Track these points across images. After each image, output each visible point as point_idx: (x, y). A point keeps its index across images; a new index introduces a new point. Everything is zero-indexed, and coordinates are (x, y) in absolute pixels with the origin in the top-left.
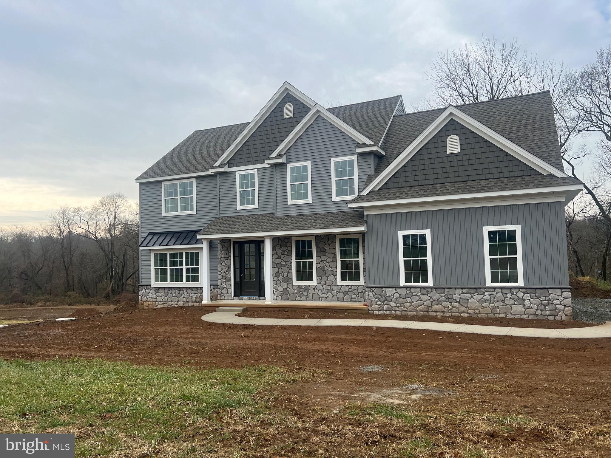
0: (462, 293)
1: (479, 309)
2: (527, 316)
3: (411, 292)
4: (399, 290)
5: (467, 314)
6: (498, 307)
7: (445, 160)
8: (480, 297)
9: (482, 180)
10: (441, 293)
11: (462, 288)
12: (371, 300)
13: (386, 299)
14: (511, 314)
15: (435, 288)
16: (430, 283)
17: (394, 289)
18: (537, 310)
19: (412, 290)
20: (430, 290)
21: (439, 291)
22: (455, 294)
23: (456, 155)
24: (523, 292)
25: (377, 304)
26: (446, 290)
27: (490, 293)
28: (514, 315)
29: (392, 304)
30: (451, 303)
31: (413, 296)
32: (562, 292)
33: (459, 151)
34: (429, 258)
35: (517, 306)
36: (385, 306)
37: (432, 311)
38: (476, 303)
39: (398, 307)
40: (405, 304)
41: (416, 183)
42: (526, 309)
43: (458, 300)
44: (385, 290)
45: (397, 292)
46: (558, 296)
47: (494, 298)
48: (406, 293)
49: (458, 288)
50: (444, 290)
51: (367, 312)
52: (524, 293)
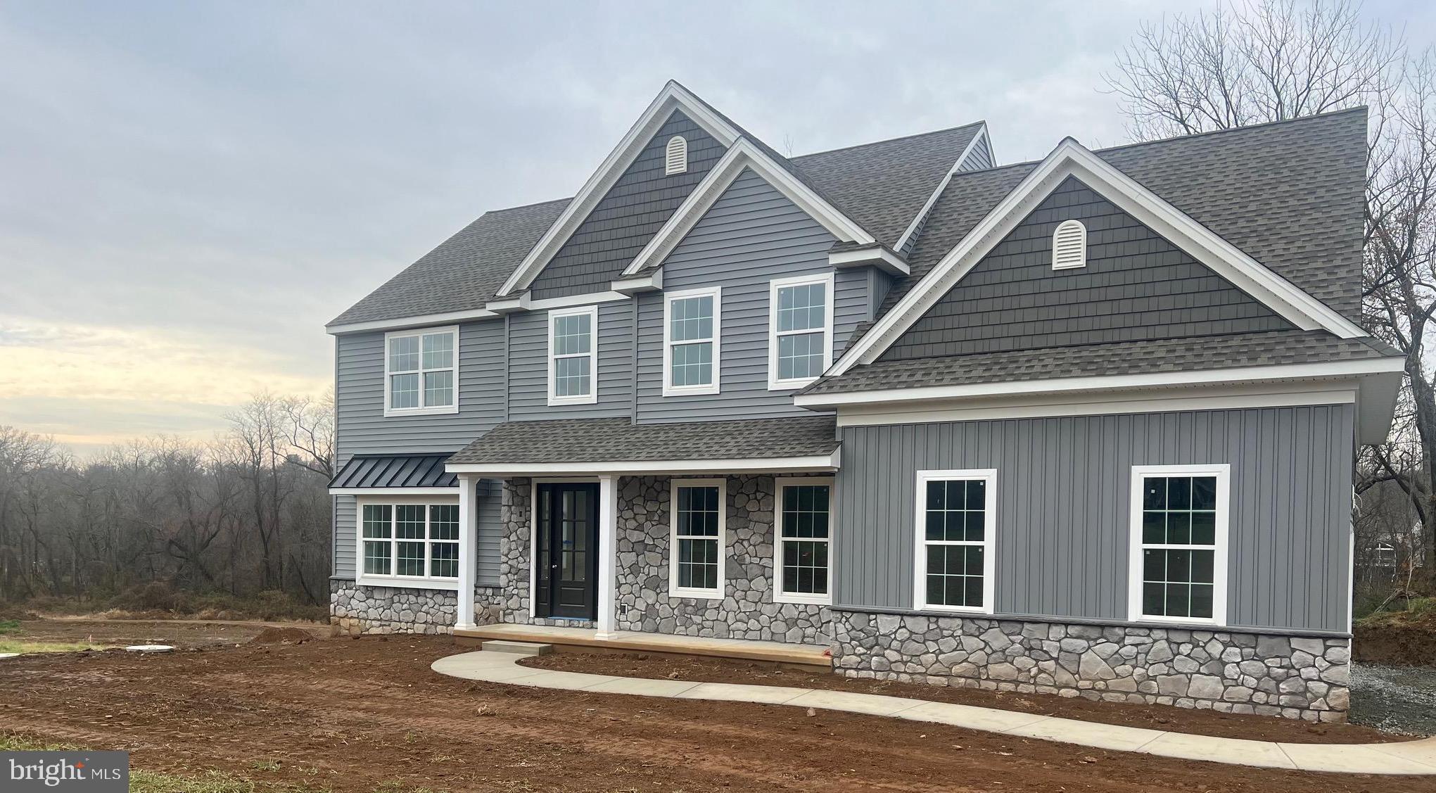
0: (1066, 637)
1: (1105, 680)
2: (1230, 705)
3: (938, 627)
4: (909, 621)
5: (1075, 691)
6: (1154, 678)
7: (1046, 287)
8: (1111, 648)
9: (1136, 341)
10: (1012, 634)
11: (1067, 625)
12: (841, 643)
13: (876, 643)
14: (1187, 697)
15: (1000, 621)
16: (988, 608)
17: (898, 618)
18: (1256, 690)
19: (942, 622)
20: (986, 624)
21: (1008, 628)
22: (1048, 639)
23: (1075, 273)
24: (1223, 643)
25: (855, 654)
26: (1027, 626)
27: (1138, 640)
28: (1196, 699)
29: (892, 655)
30: (1037, 661)
31: (943, 637)
32: (1327, 648)
33: (1082, 263)
34: (989, 544)
35: (1205, 677)
36: (874, 658)
37: (988, 679)
38: (1098, 664)
39: (905, 663)
40: (923, 658)
41: (967, 347)
42: (1226, 687)
43: (1055, 655)
44: (875, 619)
45: (905, 627)
46: (1315, 656)
47: (1147, 654)
48: (926, 629)
49: (1057, 623)
50: (1019, 626)
51: (829, 671)
52: (1226, 645)
